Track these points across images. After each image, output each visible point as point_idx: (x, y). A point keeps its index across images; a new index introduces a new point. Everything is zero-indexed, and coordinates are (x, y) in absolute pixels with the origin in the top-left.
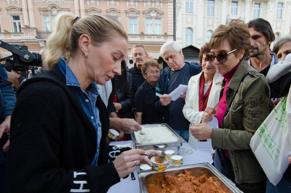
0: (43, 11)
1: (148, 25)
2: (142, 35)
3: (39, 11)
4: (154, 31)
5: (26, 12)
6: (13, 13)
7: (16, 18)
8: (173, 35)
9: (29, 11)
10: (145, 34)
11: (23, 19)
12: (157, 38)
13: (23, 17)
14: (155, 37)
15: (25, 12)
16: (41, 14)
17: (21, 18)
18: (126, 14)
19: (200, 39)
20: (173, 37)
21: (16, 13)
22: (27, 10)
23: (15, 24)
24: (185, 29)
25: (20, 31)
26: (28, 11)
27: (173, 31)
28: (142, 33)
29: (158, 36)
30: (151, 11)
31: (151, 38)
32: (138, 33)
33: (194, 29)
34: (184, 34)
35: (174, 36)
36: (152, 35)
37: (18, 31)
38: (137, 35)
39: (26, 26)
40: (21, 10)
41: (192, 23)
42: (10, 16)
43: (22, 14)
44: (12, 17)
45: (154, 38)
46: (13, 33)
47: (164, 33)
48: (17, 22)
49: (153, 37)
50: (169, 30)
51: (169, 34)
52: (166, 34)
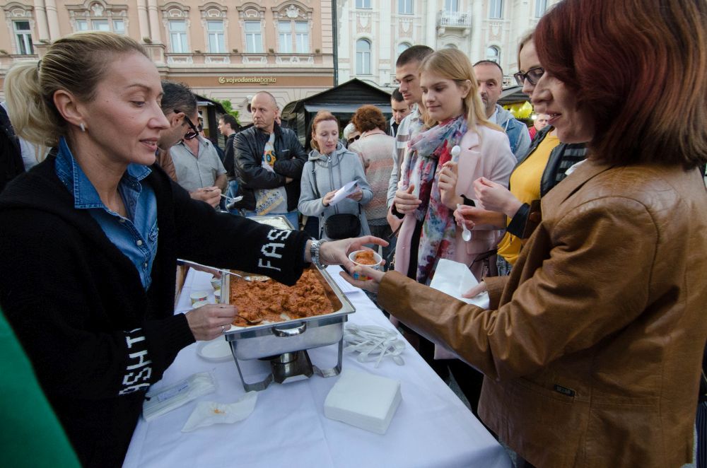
0: (75, 11)
1: (283, 35)
2: (272, 54)
3: (66, 11)
4: (294, 47)
5: (42, 13)
6: (16, 15)
7: (23, 25)
8: (332, 52)
9: (48, 12)
10: (278, 52)
11: (36, 28)
12: (301, 60)
13: (36, 24)
14: (298, 58)
15: (39, 13)
16: (70, 18)
17: (32, 26)
18: (239, 14)
19: (385, 61)
20: (332, 58)
21: (23, 16)
22: (43, 9)
23: (20, 37)
24: (355, 43)
25: (32, 50)
26: (46, 12)
27: (331, 45)
28: (272, 51)
29: (303, 57)
30: (289, 6)
31: (289, 59)
32: (263, 50)
33: (373, 41)
34: (354, 51)
35: (335, 55)
36: (291, 55)
37: (28, 52)
38: (262, 55)
39: (42, 41)
40: (32, 9)
41: (368, 29)
42: (11, 22)
43: (33, 18)
44: (14, 25)
45: (295, 60)
46: (17, 56)
47: (314, 51)
48: (24, 33)
49: (292, 58)
50: (324, 45)
51: (324, 51)
52: (318, 51)
